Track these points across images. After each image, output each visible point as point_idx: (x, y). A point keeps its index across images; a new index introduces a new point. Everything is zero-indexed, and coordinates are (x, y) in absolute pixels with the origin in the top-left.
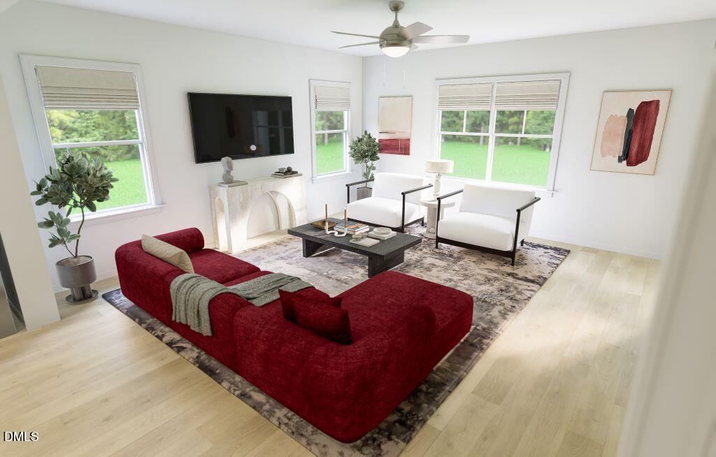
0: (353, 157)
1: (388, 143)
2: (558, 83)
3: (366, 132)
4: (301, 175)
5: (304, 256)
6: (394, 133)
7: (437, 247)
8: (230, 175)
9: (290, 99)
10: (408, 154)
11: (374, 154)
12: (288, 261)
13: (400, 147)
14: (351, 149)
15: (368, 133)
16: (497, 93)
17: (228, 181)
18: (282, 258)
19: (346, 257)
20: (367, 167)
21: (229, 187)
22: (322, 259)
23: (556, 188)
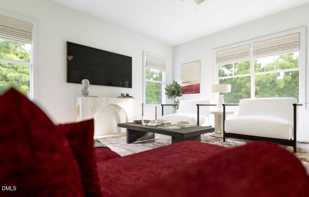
0: (167, 95)
1: (187, 88)
2: (298, 35)
3: (174, 81)
4: (134, 98)
5: (127, 143)
6: (191, 82)
7: (224, 141)
8: (87, 90)
9: (131, 58)
10: (199, 92)
11: (179, 92)
12: (114, 145)
13: (194, 89)
14: (166, 90)
15: (176, 82)
16: (253, 49)
17: (85, 94)
18: (112, 144)
19: (157, 144)
20: (175, 101)
21: (84, 97)
22: (139, 145)
23: (307, 103)
